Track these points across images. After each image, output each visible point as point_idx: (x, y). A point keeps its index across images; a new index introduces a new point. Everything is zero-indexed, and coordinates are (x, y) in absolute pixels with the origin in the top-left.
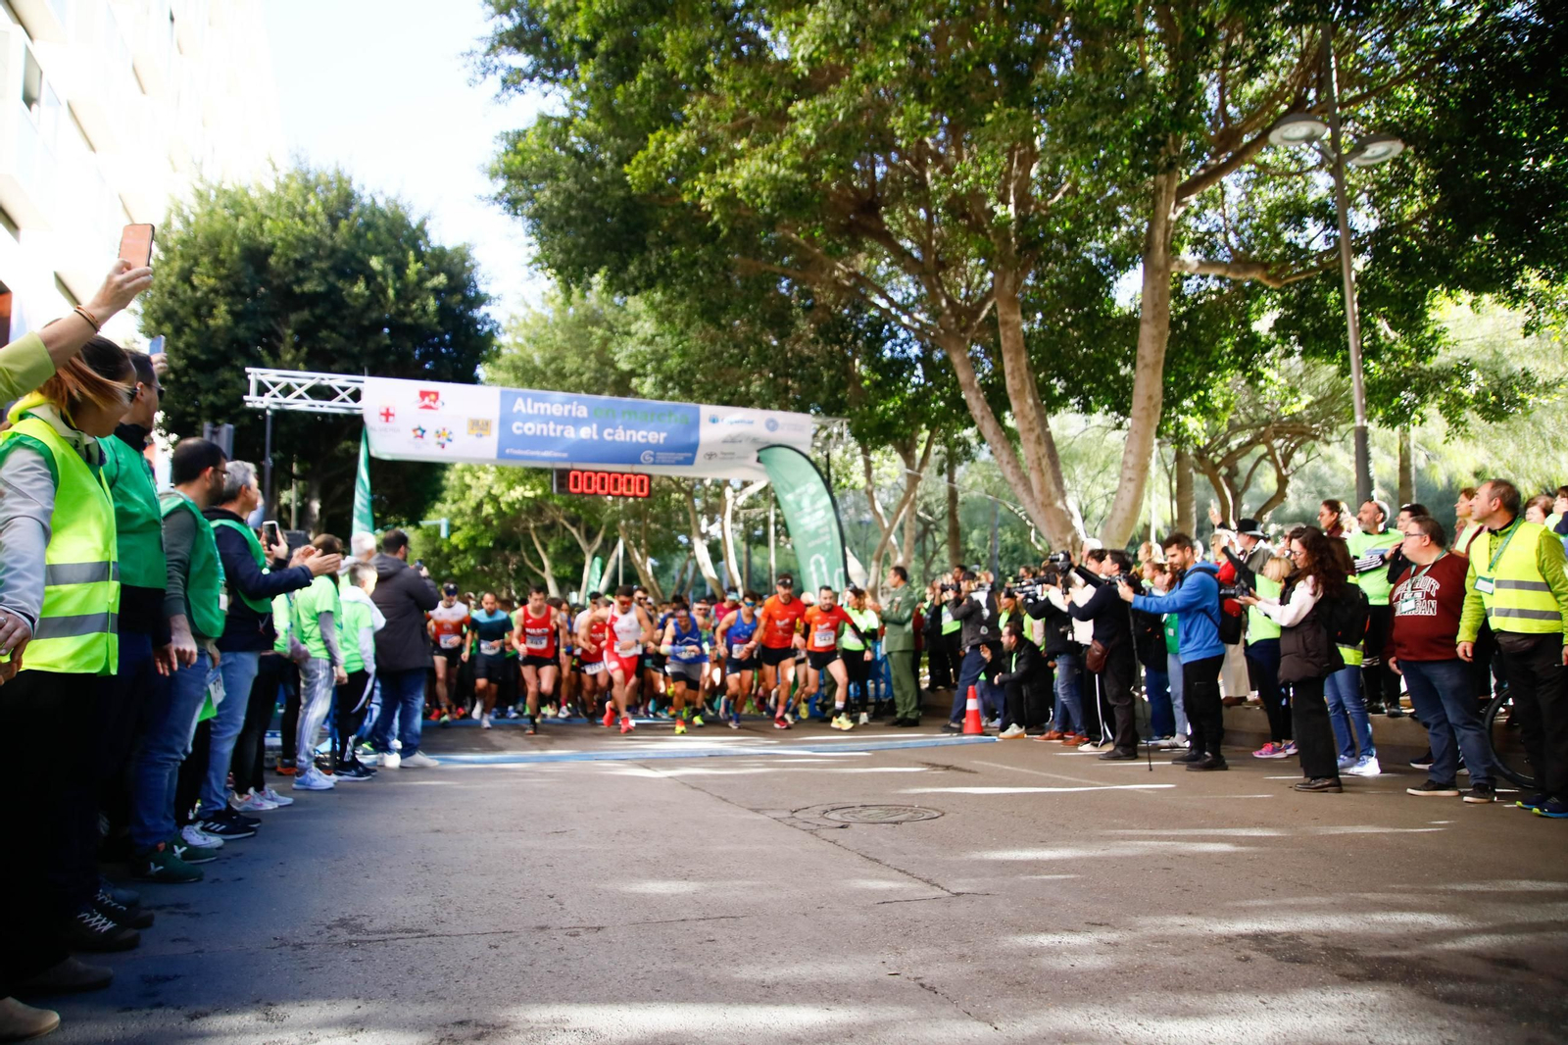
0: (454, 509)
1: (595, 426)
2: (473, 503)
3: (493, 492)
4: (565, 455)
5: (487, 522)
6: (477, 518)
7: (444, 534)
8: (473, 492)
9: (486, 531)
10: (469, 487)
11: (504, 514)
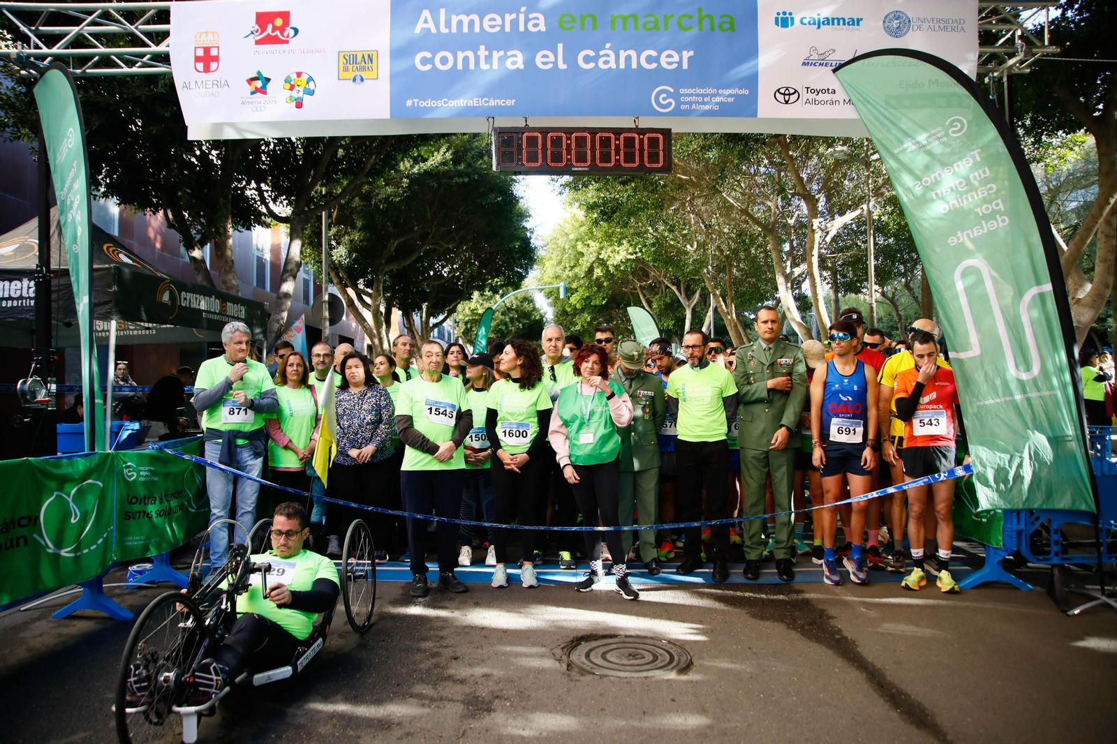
0: (571, 274)
1: (560, 46)
2: (585, 268)
3: (601, 257)
4: (511, 102)
5: (599, 285)
6: (591, 281)
7: (562, 296)
8: (585, 258)
9: (599, 291)
10: (582, 254)
11: (613, 275)
